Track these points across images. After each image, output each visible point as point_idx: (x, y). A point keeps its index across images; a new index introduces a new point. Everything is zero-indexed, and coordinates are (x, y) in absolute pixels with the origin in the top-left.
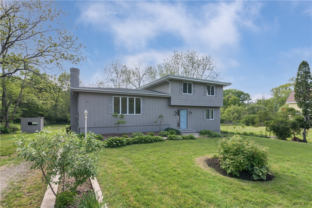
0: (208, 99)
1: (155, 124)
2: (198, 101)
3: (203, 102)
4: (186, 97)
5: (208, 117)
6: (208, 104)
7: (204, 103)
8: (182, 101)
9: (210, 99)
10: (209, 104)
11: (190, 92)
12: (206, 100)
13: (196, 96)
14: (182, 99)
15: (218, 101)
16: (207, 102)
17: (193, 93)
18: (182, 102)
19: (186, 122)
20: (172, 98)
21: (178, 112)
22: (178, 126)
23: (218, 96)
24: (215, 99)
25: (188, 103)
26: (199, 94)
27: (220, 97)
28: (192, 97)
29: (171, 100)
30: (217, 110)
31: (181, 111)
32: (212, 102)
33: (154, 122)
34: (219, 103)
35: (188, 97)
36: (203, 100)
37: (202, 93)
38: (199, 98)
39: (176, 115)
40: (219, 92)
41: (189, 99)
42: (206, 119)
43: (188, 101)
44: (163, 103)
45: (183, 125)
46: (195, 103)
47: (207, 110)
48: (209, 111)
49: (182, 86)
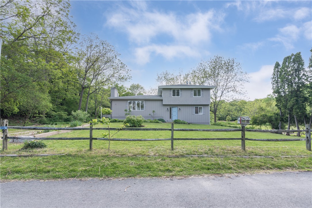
0: (195, 99)
2: (185, 101)
3: (190, 101)
4: (175, 99)
5: (197, 112)
6: (194, 103)
7: (191, 103)
9: (197, 99)
10: (196, 102)
11: (178, 95)
12: (192, 100)
13: (183, 98)
14: (171, 100)
15: (205, 100)
16: (194, 101)
17: (181, 96)
18: (171, 102)
19: (177, 116)
20: (163, 100)
21: (170, 109)
22: (170, 118)
23: (204, 96)
24: (201, 99)
25: (176, 102)
26: (186, 96)
27: (207, 98)
28: (180, 99)
29: (163, 101)
30: (206, 107)
31: (173, 108)
32: (199, 101)
33: (150, 115)
34: (206, 101)
35: (177, 99)
36: (189, 100)
37: (188, 95)
38: (186, 99)
39: (168, 111)
40: (206, 94)
41: (177, 100)
42: (195, 113)
43: (177, 101)
44: (159, 103)
45: (174, 118)
46: (183, 102)
47: (195, 107)
48: (198, 108)
49: (171, 92)
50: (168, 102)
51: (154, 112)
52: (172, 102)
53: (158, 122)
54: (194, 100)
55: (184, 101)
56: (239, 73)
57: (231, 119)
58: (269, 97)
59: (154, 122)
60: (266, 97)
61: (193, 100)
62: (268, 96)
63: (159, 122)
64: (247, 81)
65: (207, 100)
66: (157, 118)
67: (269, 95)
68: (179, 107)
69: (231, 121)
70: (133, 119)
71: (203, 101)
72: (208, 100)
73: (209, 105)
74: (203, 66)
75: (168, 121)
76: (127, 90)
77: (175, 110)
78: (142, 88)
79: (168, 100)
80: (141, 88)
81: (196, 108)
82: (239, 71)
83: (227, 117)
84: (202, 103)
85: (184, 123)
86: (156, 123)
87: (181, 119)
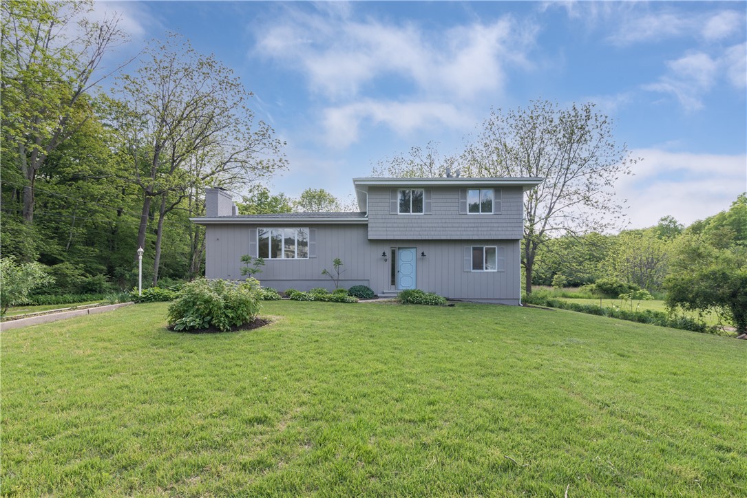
0: (472, 221)
1: (323, 277)
2: (441, 229)
3: (455, 229)
4: (407, 221)
5: (478, 265)
6: (470, 233)
7: (459, 233)
8: (396, 229)
9: (479, 221)
10: (475, 233)
11: (417, 208)
12: (463, 225)
13: (435, 217)
14: (395, 225)
15: (505, 225)
16: (469, 229)
18: (395, 233)
19: (413, 275)
20: (369, 225)
21: (393, 253)
22: (393, 282)
23: (504, 212)
24: (493, 221)
25: (412, 233)
26: (443, 213)
27: (512, 216)
28: (423, 221)
29: (369, 229)
30: (509, 249)
31: (401, 251)
32: (486, 229)
33: (324, 273)
34: (509, 229)
35: (413, 221)
36: (454, 225)
37: (452, 208)
38: (444, 221)
39: (386, 260)
40: (508, 204)
41: (415, 225)
42: (474, 269)
43: (413, 229)
44: (354, 236)
45: (406, 282)
46: (433, 233)
47: (474, 249)
48: (481, 250)
49: (396, 199)
50: (385, 233)
51: (338, 263)
52: (399, 233)
53: (343, 301)
54: (470, 225)
55: (438, 229)
56: (604, 148)
57: (565, 282)
58: (664, 223)
59: (330, 300)
60: (656, 224)
61: (467, 225)
62: (662, 220)
63: (348, 298)
64: (627, 171)
65: (513, 225)
66: (347, 286)
67: (665, 219)
68: (421, 249)
69: (565, 286)
70: (206, 297)
71: (500, 229)
72: (517, 225)
73: (517, 240)
74: (497, 132)
75: (383, 293)
76: (292, 206)
77: (407, 259)
78: (332, 201)
79: (385, 225)
80: (329, 202)
81: (477, 251)
82: (603, 143)
83: (555, 276)
84: (498, 233)
85: (436, 304)
86: (337, 301)
87: (426, 289)
